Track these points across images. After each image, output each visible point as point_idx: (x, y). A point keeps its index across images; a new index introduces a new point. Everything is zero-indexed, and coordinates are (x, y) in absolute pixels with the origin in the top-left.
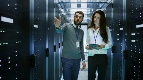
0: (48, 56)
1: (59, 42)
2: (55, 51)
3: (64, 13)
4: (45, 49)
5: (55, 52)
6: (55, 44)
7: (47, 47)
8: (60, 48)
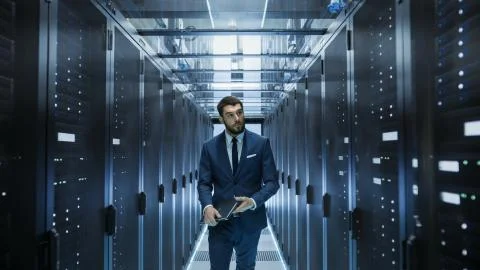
0: (142, 213)
1: (174, 177)
2: (162, 201)
3: (190, 94)
4: (137, 194)
5: (161, 205)
6: (161, 182)
7: (141, 189)
8: (175, 192)
